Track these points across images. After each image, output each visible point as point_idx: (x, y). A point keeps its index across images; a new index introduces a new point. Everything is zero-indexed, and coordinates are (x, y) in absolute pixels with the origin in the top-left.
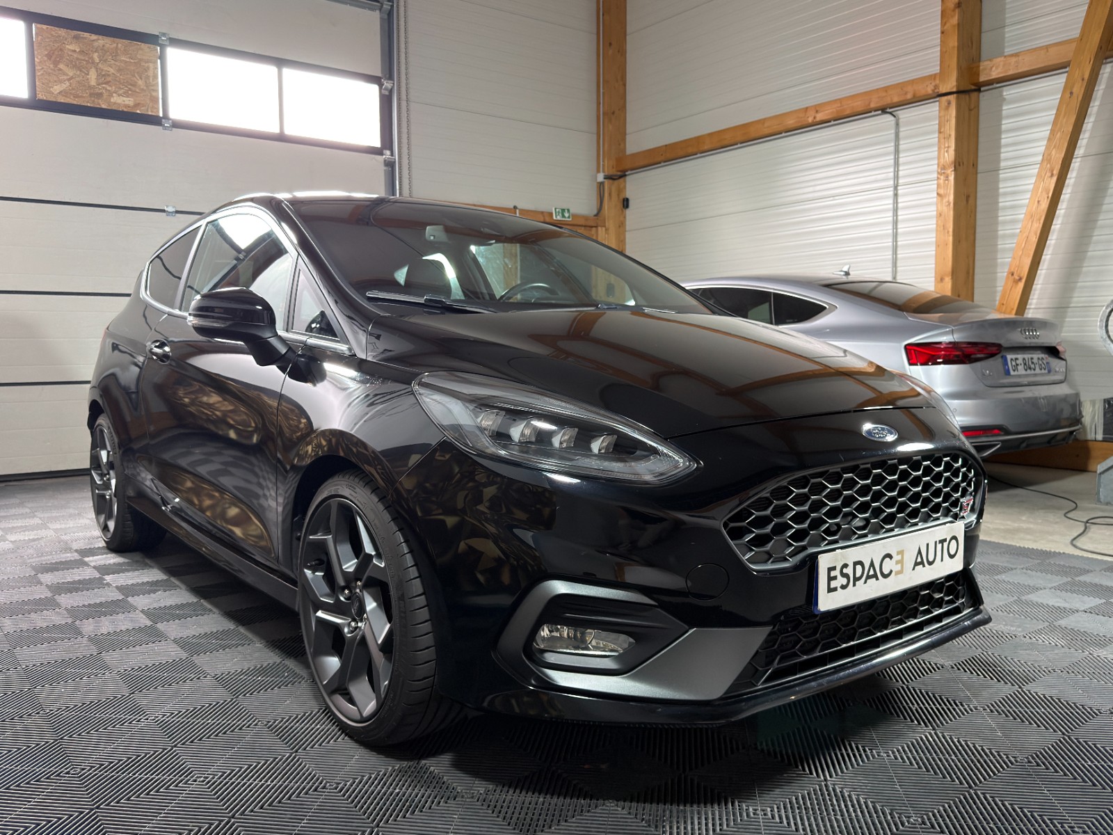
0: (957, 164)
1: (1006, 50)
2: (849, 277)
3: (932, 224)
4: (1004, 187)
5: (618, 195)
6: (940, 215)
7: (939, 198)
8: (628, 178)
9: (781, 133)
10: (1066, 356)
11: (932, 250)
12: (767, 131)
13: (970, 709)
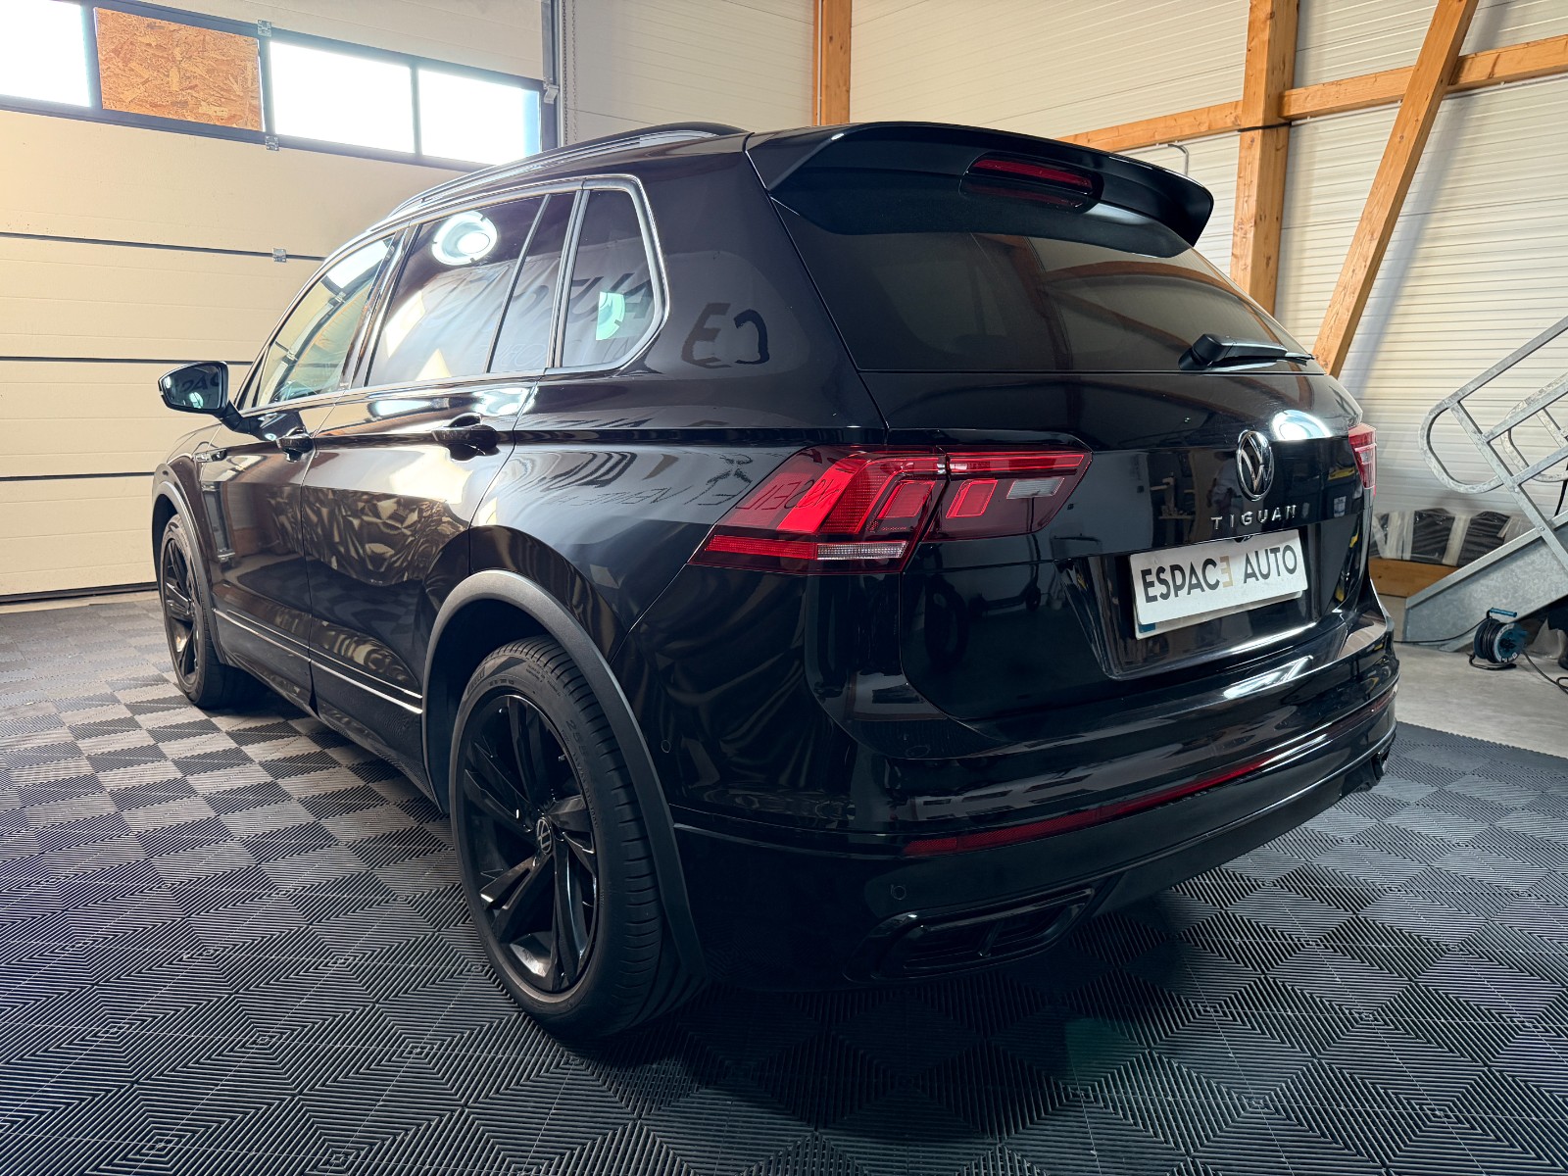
0: (1258, 220)
1: (1324, 77)
7: (1235, 260)
13: (1302, 944)
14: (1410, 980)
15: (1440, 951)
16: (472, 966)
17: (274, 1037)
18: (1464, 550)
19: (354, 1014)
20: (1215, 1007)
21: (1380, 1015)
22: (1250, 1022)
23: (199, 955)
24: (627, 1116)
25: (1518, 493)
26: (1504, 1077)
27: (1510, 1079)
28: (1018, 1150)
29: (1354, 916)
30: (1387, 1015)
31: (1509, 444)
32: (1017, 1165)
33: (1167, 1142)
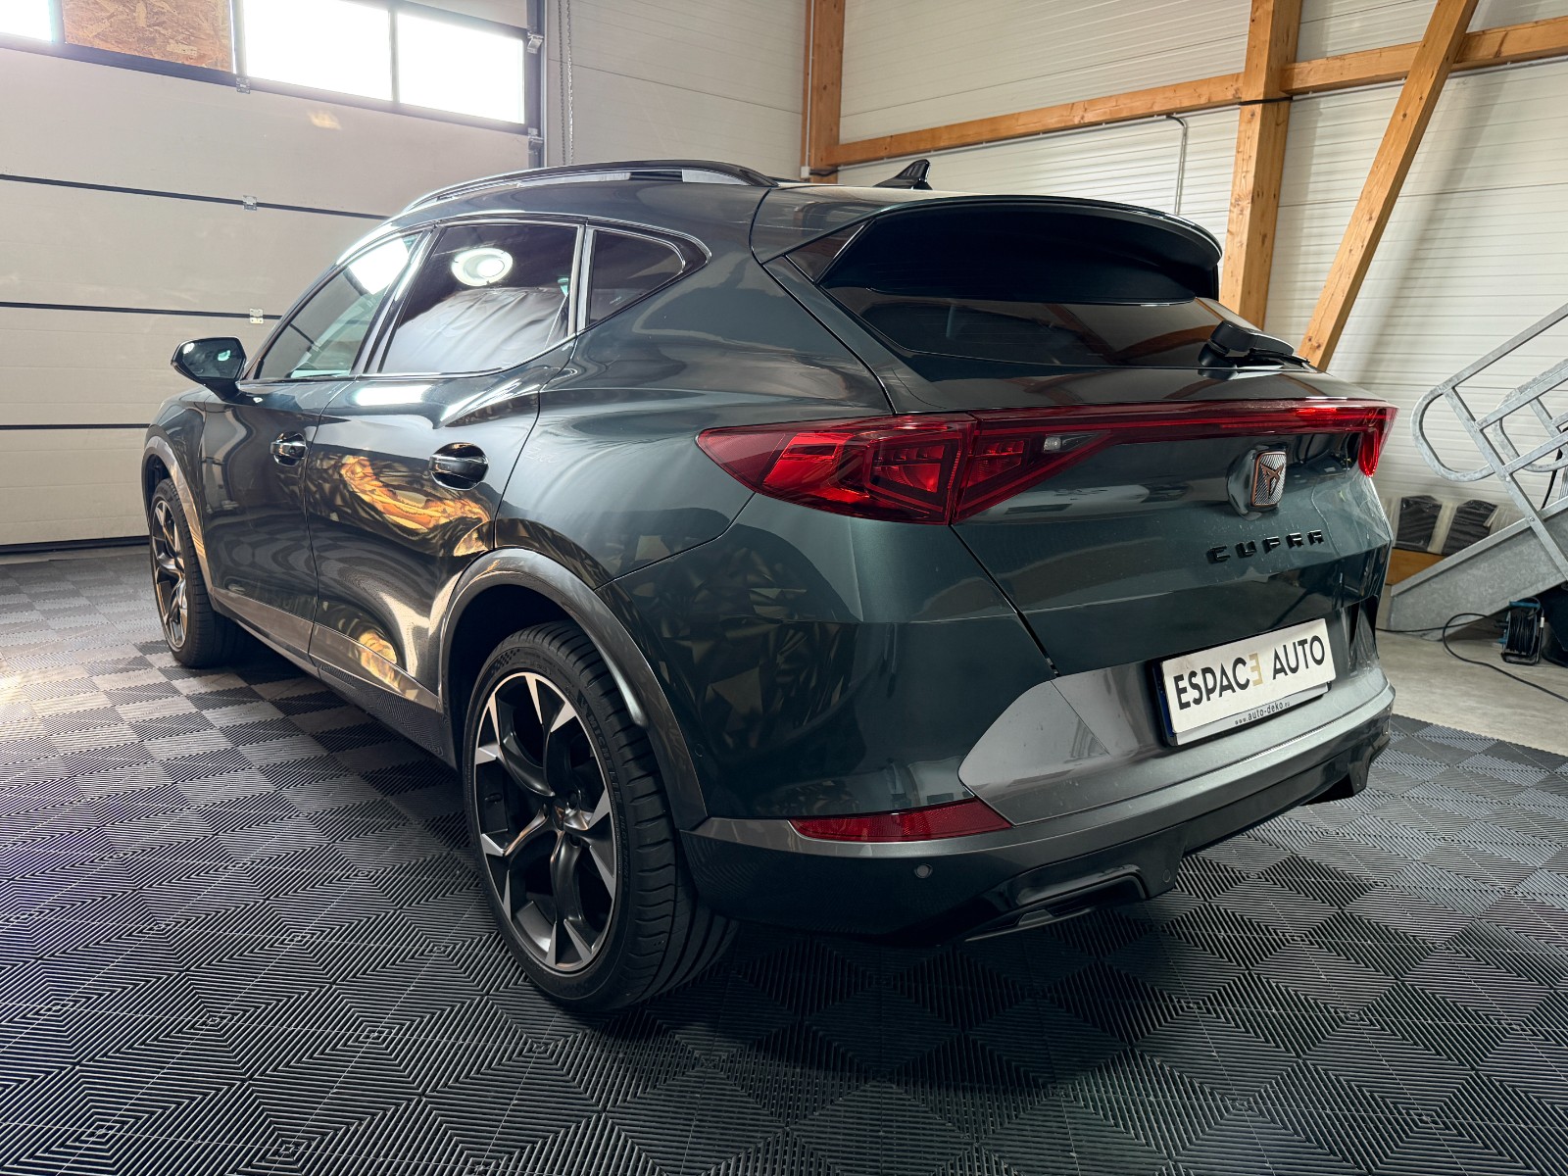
0: (1256, 197)
1: (1328, 50)
4: (1308, 227)
6: (1229, 258)
7: (1230, 237)
8: (841, 175)
9: (1039, 134)
12: (1022, 129)
13: (1287, 940)
14: (1397, 978)
15: (1427, 950)
16: (433, 947)
17: (225, 1018)
18: (1450, 538)
19: (309, 995)
20: (1198, 1003)
21: (1366, 1015)
22: (1234, 1020)
23: (150, 929)
24: (591, 1108)
25: (1509, 482)
26: (1491, 1082)
27: (1497, 1084)
28: (996, 1151)
29: (1339, 911)
30: (1373, 1015)
31: (1500, 432)
32: (994, 1166)
33: (1148, 1144)
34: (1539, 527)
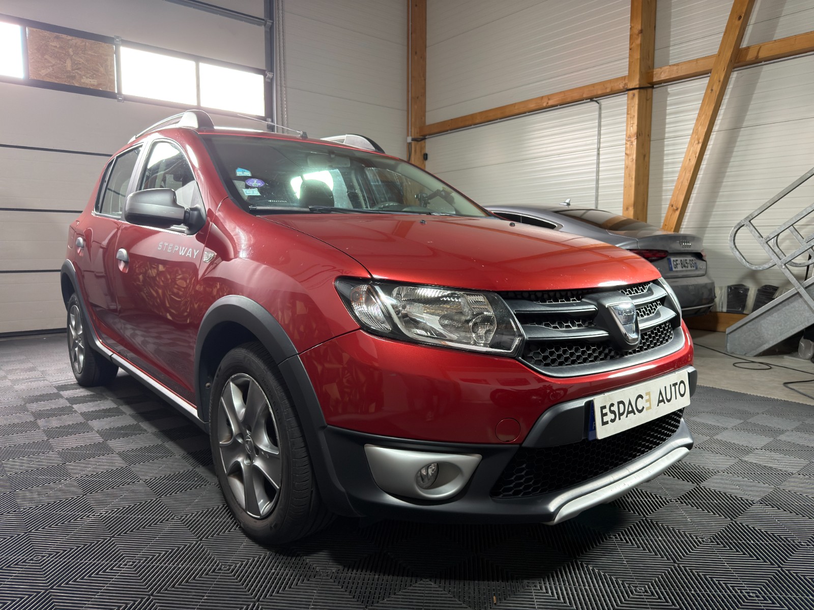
0: (638, 135)
1: (670, 62)
2: (570, 206)
3: (622, 173)
4: (667, 150)
5: (421, 151)
6: (627, 167)
7: (627, 156)
8: (427, 141)
9: (525, 113)
10: (706, 258)
11: (621, 190)
12: (517, 112)
13: (667, 501)
14: (732, 520)
15: (749, 504)
18: (755, 302)
19: (97, 543)
20: (616, 536)
21: (714, 539)
22: (636, 543)
25: (784, 269)
26: (791, 574)
29: (698, 486)
30: (718, 539)
34: (802, 291)
